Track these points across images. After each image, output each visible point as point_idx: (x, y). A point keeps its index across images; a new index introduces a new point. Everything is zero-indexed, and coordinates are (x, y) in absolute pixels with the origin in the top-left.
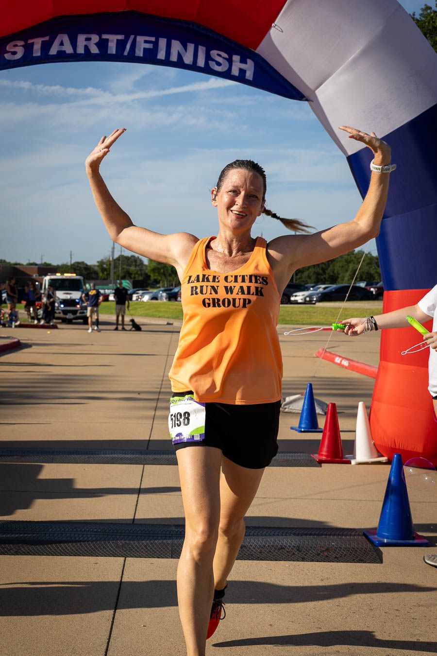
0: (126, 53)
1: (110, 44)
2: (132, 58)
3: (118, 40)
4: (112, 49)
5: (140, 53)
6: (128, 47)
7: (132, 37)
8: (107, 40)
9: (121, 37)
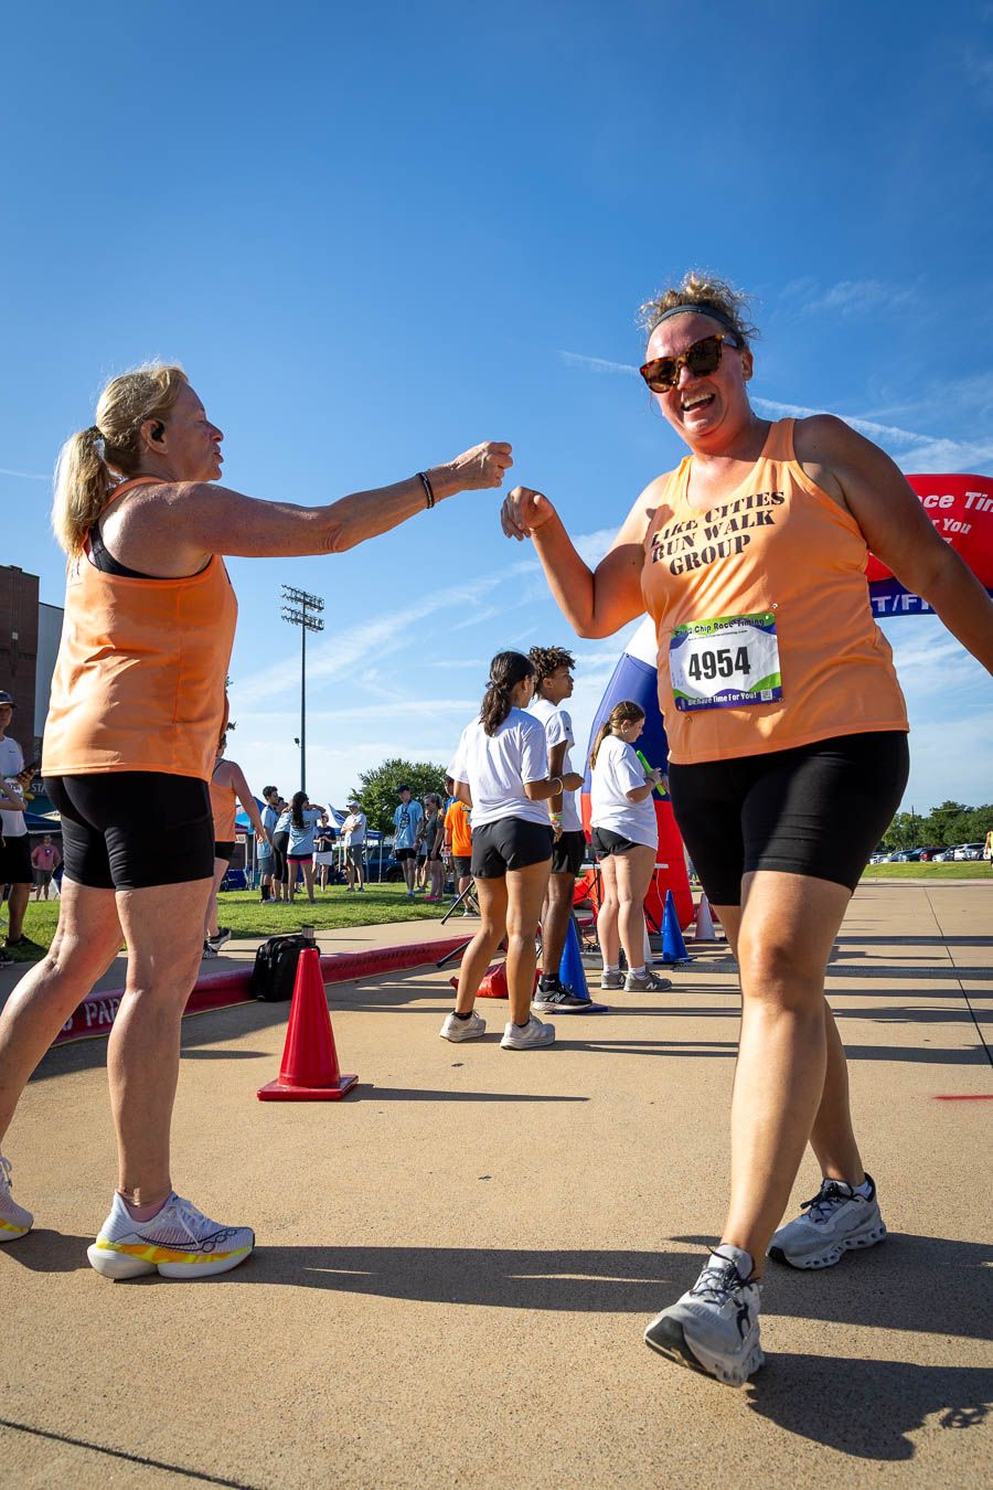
0: (894, 609)
1: (879, 605)
2: (900, 612)
3: (886, 601)
4: (882, 607)
5: (906, 607)
6: (895, 604)
7: (898, 596)
8: (877, 602)
9: (888, 598)
